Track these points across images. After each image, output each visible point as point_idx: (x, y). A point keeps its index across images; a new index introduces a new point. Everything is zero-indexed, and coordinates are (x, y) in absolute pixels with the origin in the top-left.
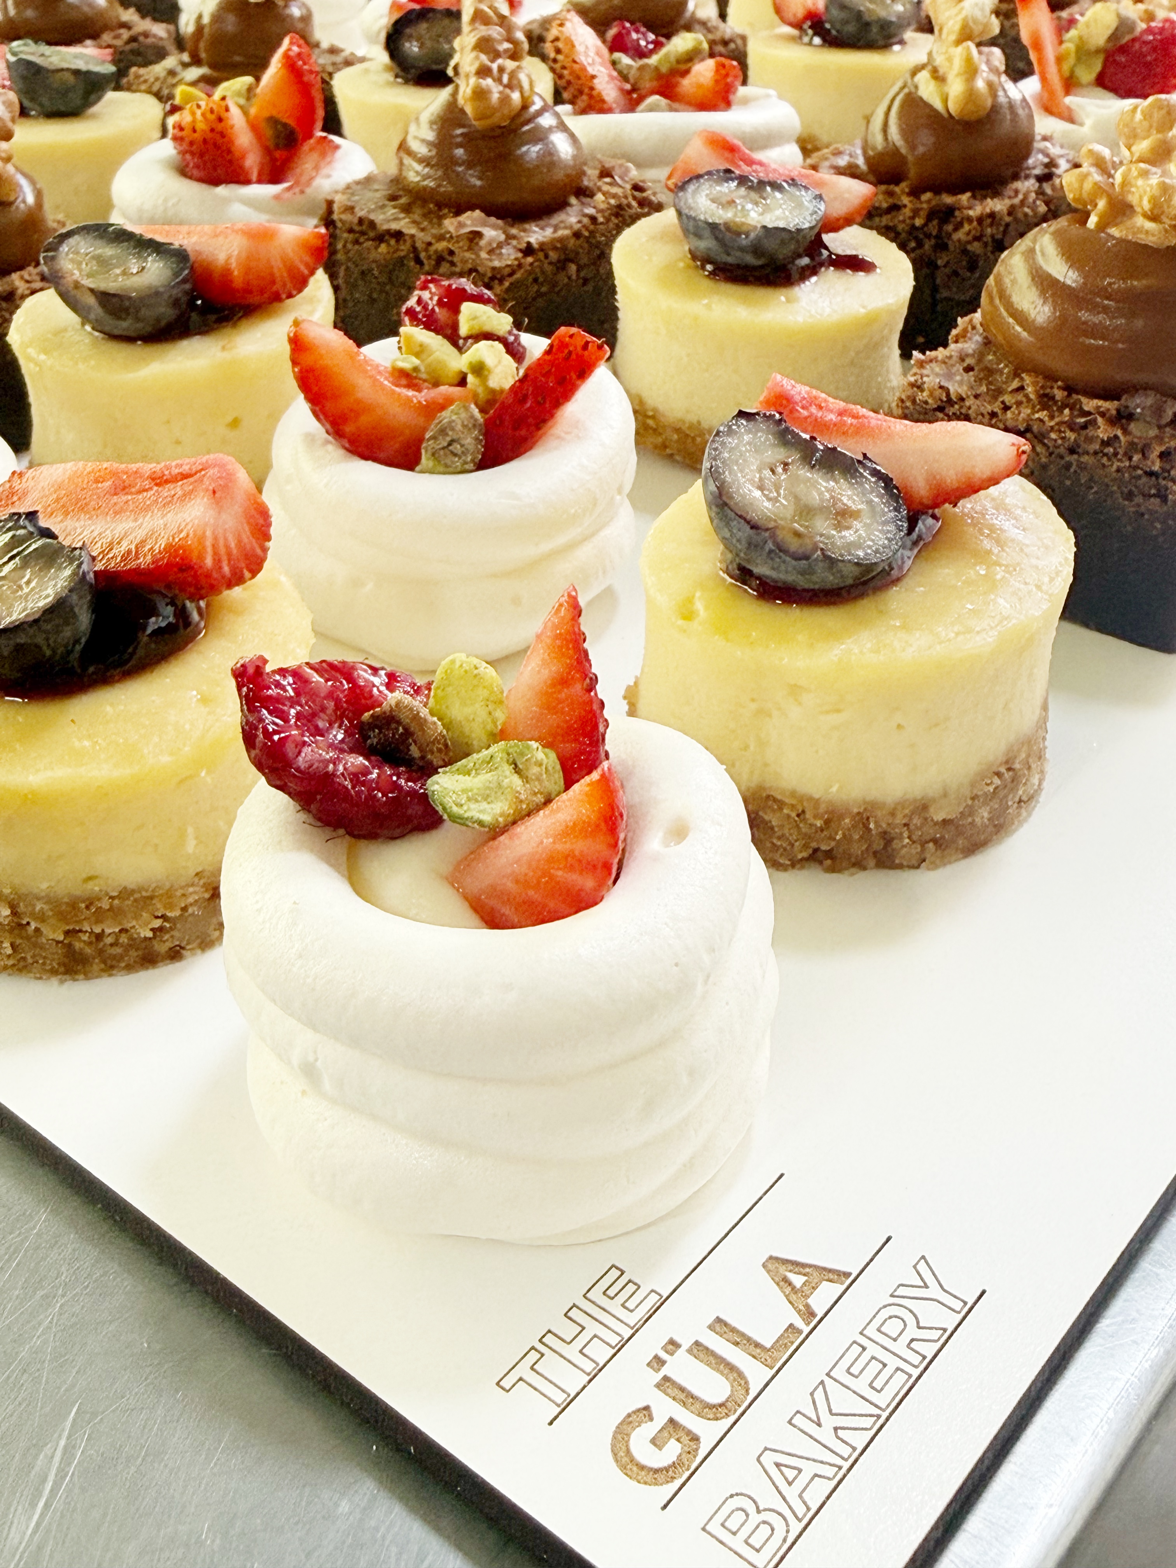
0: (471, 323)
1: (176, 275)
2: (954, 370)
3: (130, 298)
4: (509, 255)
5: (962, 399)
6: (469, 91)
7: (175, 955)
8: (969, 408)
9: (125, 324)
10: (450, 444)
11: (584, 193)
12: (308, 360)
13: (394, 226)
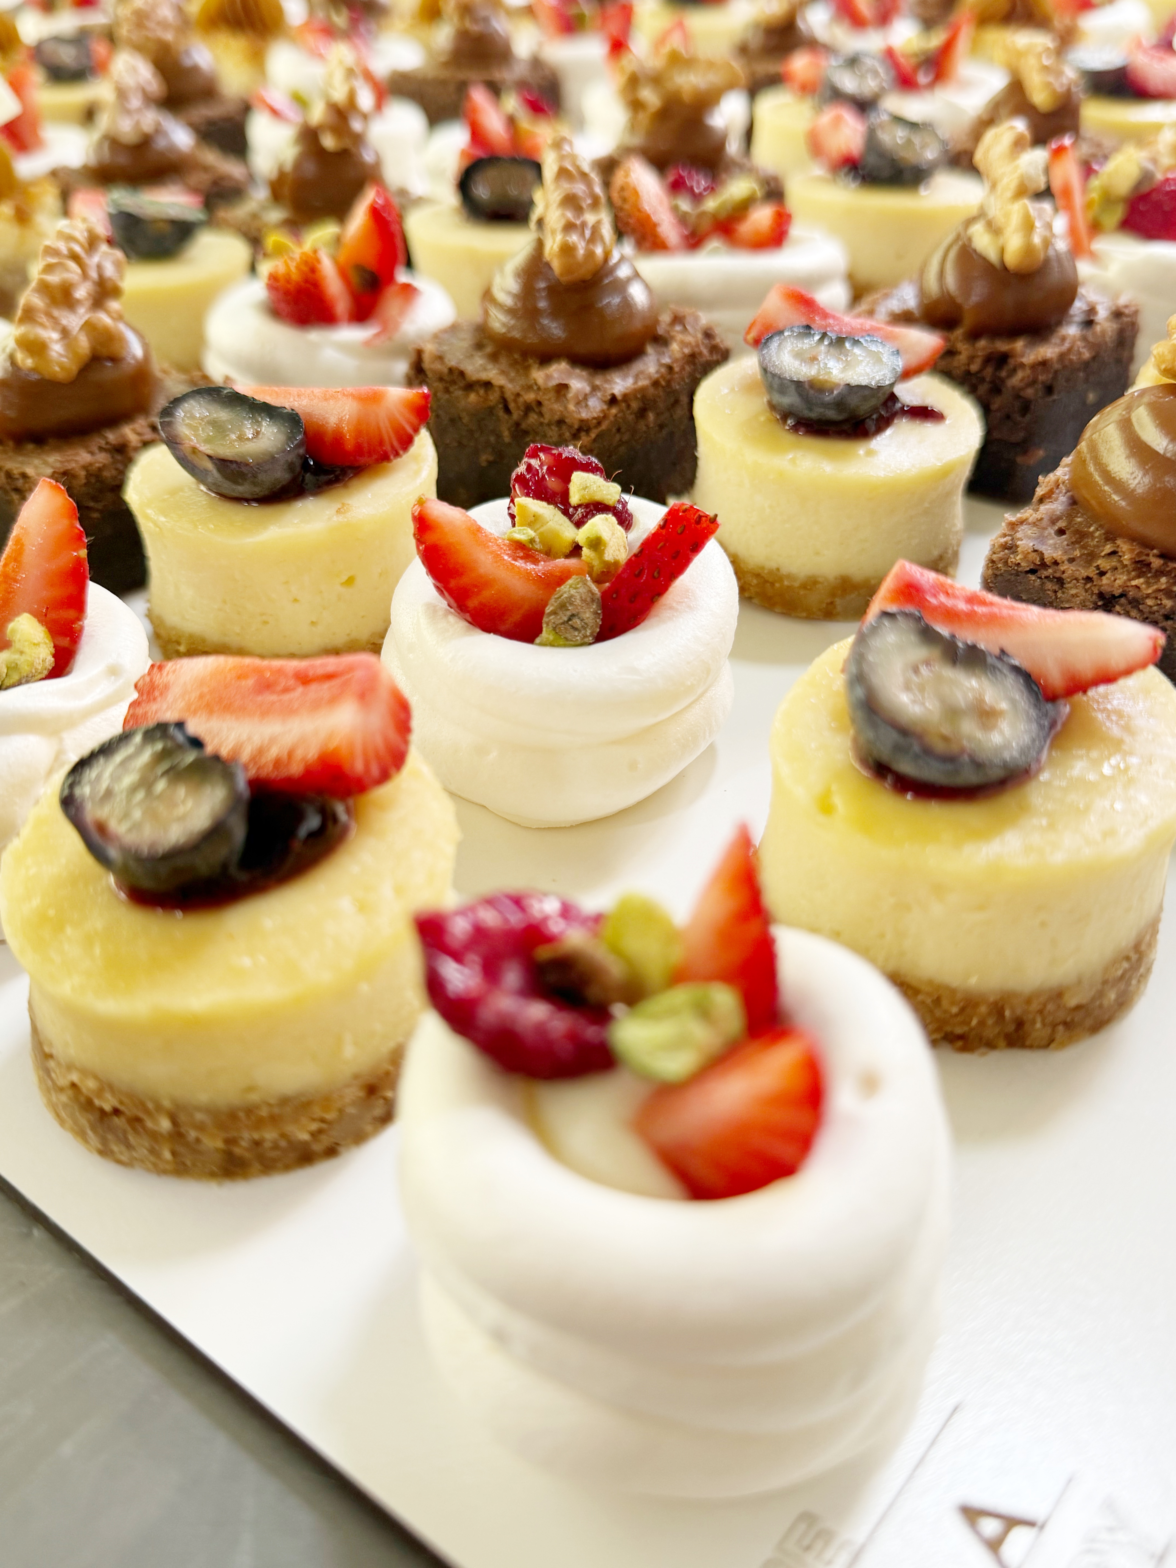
0: (582, 492)
1: (290, 438)
2: (1046, 533)
3: (247, 464)
4: (595, 406)
5: (1056, 563)
6: (556, 248)
7: (331, 1152)
8: (1063, 572)
9: (240, 488)
10: (570, 620)
11: (661, 341)
12: (431, 538)
13: (484, 376)
